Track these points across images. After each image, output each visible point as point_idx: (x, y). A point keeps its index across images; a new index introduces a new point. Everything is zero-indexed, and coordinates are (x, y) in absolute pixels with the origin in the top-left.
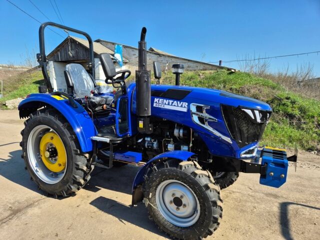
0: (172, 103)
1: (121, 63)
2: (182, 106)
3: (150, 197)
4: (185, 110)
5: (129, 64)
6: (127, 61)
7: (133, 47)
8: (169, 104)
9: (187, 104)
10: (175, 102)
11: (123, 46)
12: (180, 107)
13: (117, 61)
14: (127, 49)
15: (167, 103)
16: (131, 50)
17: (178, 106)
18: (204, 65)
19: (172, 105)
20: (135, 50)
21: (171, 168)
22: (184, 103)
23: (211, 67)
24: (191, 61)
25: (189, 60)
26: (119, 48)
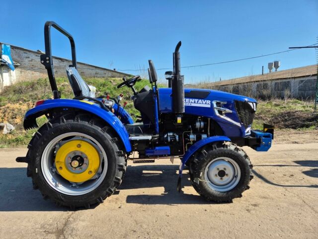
0: (198, 101)
1: (12, 66)
2: (206, 103)
3: (201, 175)
4: (209, 106)
5: (21, 68)
6: (19, 64)
7: (25, 48)
8: (195, 103)
9: (210, 101)
10: (200, 100)
11: (11, 46)
12: (205, 104)
13: (7, 64)
14: (16, 50)
15: (193, 102)
16: (22, 52)
17: (203, 103)
18: (112, 72)
19: (197, 103)
20: (28, 52)
21: (219, 148)
22: (207, 101)
23: (118, 75)
24: (99, 68)
25: (96, 67)
26: (6, 49)
